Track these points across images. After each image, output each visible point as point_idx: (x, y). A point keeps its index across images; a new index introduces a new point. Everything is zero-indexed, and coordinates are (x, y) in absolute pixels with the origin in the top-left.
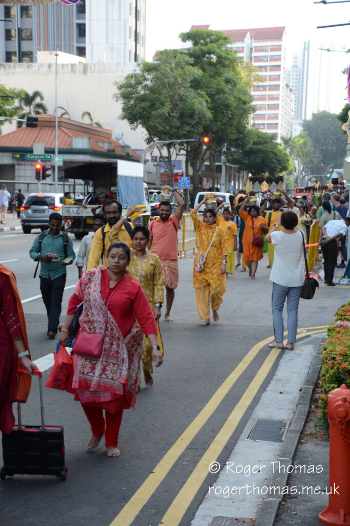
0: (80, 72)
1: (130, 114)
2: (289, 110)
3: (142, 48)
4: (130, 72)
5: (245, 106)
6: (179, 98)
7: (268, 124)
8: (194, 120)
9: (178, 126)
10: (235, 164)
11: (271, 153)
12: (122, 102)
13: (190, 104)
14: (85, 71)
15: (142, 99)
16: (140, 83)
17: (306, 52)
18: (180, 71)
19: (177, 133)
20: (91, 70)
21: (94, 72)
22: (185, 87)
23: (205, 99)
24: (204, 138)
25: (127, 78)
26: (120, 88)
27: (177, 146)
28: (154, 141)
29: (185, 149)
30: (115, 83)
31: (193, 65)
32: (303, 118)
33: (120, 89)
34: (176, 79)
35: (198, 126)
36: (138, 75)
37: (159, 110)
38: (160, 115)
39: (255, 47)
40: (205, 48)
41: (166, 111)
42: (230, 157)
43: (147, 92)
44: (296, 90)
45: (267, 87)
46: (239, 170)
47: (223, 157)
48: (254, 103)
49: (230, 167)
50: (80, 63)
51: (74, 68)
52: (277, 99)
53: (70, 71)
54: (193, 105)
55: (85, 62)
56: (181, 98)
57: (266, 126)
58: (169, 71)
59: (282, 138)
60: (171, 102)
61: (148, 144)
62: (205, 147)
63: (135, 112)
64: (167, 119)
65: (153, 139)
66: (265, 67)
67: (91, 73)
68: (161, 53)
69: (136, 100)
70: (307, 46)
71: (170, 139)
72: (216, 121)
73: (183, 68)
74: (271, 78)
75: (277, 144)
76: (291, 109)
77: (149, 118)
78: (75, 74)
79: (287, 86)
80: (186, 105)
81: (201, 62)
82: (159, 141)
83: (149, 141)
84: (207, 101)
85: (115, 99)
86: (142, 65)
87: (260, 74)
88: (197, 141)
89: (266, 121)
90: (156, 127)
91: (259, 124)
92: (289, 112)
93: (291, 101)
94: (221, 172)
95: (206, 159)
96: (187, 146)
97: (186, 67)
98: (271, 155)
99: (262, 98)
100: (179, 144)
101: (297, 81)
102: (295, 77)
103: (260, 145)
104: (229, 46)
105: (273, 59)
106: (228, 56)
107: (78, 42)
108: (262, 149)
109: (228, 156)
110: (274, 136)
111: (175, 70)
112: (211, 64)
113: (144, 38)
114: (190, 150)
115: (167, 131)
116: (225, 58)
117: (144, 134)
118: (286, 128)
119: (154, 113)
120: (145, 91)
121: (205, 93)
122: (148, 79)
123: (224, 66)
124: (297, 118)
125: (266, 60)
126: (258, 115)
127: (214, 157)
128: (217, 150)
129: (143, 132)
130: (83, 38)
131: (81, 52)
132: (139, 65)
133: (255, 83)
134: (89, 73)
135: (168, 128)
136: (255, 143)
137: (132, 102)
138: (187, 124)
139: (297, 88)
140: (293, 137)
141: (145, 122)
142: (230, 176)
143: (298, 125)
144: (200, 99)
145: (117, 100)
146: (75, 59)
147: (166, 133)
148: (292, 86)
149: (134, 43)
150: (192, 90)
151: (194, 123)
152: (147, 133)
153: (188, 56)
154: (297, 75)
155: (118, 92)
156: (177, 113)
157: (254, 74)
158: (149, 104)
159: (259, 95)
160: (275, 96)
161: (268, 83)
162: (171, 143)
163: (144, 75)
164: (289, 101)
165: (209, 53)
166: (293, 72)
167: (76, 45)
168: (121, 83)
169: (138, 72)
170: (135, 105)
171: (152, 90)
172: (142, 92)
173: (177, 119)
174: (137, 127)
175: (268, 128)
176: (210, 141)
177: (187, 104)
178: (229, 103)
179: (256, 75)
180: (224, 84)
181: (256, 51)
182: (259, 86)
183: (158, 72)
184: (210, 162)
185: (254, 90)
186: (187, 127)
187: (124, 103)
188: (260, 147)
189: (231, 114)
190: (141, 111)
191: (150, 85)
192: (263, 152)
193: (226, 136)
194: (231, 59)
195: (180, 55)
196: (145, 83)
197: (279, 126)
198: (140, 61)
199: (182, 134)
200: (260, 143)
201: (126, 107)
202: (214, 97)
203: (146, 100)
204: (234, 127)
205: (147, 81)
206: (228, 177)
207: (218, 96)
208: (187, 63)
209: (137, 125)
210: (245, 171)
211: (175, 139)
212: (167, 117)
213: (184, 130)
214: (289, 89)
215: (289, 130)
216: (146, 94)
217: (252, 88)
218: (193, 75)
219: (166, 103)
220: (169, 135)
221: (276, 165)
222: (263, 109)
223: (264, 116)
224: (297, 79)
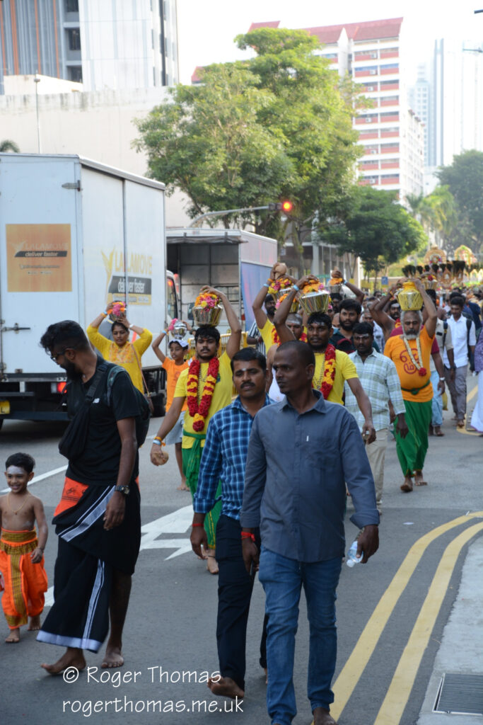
0: (75, 107)
1: (161, 170)
2: (415, 152)
3: (173, 63)
4: (159, 103)
5: (346, 149)
6: (239, 141)
7: (383, 176)
8: (265, 175)
9: (239, 186)
10: (334, 243)
11: (389, 223)
12: (147, 151)
13: (257, 149)
14: (83, 105)
15: (181, 145)
16: (175, 120)
17: (439, 57)
18: (238, 98)
19: (239, 197)
20: (92, 102)
21: (98, 105)
22: (248, 123)
23: (281, 142)
24: (283, 204)
25: (153, 113)
26: (143, 128)
27: (240, 219)
28: (202, 213)
29: (253, 222)
30: (135, 121)
31: (259, 87)
32: (439, 163)
33: (143, 131)
34: (234, 110)
35: (274, 186)
36: (170, 106)
37: (209, 163)
39: (356, 53)
40: (277, 59)
41: (220, 164)
42: (325, 233)
43: (187, 134)
44: (425, 119)
45: (379, 117)
46: (341, 252)
47: (314, 233)
48: (360, 143)
49: (326, 249)
50: (74, 91)
51: (65, 100)
52: (396, 134)
53: (59, 105)
54: (260, 151)
55: (81, 91)
56: (243, 140)
57: (380, 179)
58: (220, 98)
59: (407, 198)
60: (227, 147)
61: (192, 217)
62: (284, 219)
63: (168, 167)
64: (221, 178)
65: (200, 209)
66: (374, 84)
67: (93, 107)
68: (207, 69)
69: (168, 148)
70: (439, 47)
71: (228, 207)
72: (301, 176)
73: (243, 93)
74: (385, 102)
75: (399, 206)
76: (418, 150)
77: (193, 175)
78: (67, 110)
79: (411, 113)
80: (251, 152)
81: (272, 81)
82: (209, 213)
83: (194, 212)
84: (285, 144)
85: (136, 148)
86: (176, 92)
87: (367, 95)
88: (272, 208)
89: (380, 172)
90: (204, 191)
91: (369, 177)
92: (415, 155)
93: (419, 137)
94: (311, 257)
95: (287, 238)
96: (257, 218)
97: (249, 90)
98: (392, 226)
99: (372, 134)
100: (243, 215)
101: (427, 104)
102: (422, 98)
103: (373, 210)
104: (316, 52)
105: (386, 70)
106: (316, 69)
107: (68, 58)
108: (376, 217)
109: (322, 231)
110: (394, 195)
111: (230, 97)
112: (286, 83)
113: (176, 46)
114: (261, 225)
115: (222, 196)
116: (311, 73)
117: (184, 203)
118: (412, 181)
119: (200, 167)
120: (184, 132)
121: (281, 130)
122: (188, 113)
123: (309, 86)
124: (429, 164)
125: (374, 72)
126: (365, 162)
127: (299, 233)
128: (305, 222)
129: (183, 199)
130: (76, 52)
131: (75, 74)
132: (171, 91)
133: (361, 112)
134: (89, 108)
135: (224, 191)
136: (364, 208)
137: (163, 151)
138: (254, 182)
139: (427, 116)
140: (424, 195)
141: (185, 181)
142: (327, 262)
143: (431, 176)
144: (275, 141)
145: (138, 150)
146: (66, 86)
147: (220, 199)
148: (419, 113)
149: (160, 56)
150: (260, 127)
151: (266, 179)
152: (190, 199)
153: (251, 72)
154: (425, 95)
155: (139, 136)
156: (237, 165)
157: (357, 96)
158: (191, 153)
159: (366, 131)
160: (393, 131)
161: (379, 110)
162: (230, 214)
163: (180, 107)
164: (415, 137)
165: (284, 66)
166: (419, 90)
167: (65, 63)
168: (145, 121)
169: (171, 101)
170: (168, 156)
171: (195, 130)
172: (179, 135)
173: (238, 175)
174: (173, 191)
175: (384, 182)
176: (293, 208)
177: (253, 149)
178: (320, 145)
179: (360, 97)
180: (312, 115)
181: (357, 59)
182: (365, 116)
183: (204, 101)
184: (293, 242)
185: (357, 123)
186: (255, 187)
187: (150, 154)
188: (373, 213)
189: (326, 163)
190: (180, 165)
191: (190, 122)
192: (377, 222)
193: (319, 198)
194: (320, 73)
195: (238, 71)
196: (184, 118)
197: (401, 178)
198: (172, 85)
199: (248, 198)
200: (372, 207)
201: (153, 160)
202: (294, 137)
203: (186, 146)
204: (330, 183)
205: (186, 116)
206: (324, 264)
207: (301, 134)
208: (249, 84)
209: (173, 188)
210: (350, 254)
211: (235, 207)
212: (222, 173)
213: (250, 192)
214: (413, 119)
215: (418, 184)
216: (185, 136)
217: (354, 119)
218: (261, 103)
219: (220, 149)
220: (226, 202)
221: (399, 241)
222: (373, 152)
223: (376, 163)
224: (425, 101)
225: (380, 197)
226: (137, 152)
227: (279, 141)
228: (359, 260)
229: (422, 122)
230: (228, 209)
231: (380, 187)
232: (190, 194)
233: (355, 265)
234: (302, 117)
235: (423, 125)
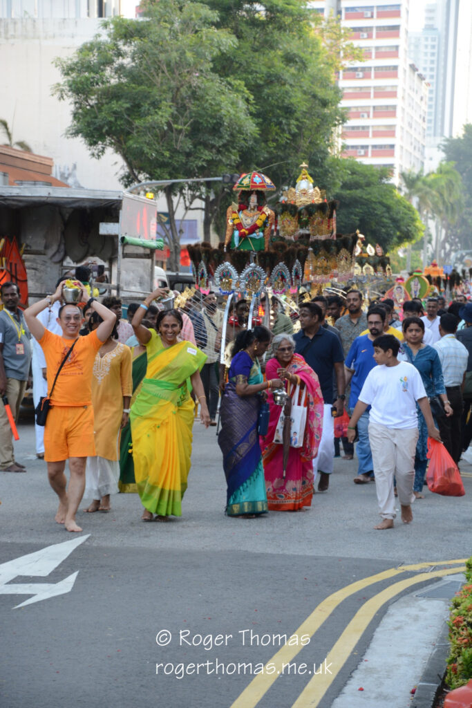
1: (89, 124)
2: (417, 118)
4: (89, 39)
5: (326, 111)
6: (189, 93)
7: (374, 146)
8: (221, 138)
9: (188, 150)
11: (378, 206)
12: (72, 100)
13: (211, 104)
15: (114, 94)
16: (109, 62)
18: (190, 38)
19: (186, 164)
20: (6, 32)
21: (13, 37)
22: (201, 71)
23: (243, 97)
25: (81, 51)
26: (68, 71)
27: (187, 192)
28: (140, 182)
29: (204, 197)
30: (58, 62)
31: (217, 25)
32: (446, 134)
33: (67, 74)
34: (183, 54)
35: (230, 152)
36: (104, 44)
37: (149, 118)
38: (151, 128)
41: (164, 120)
43: (124, 80)
44: (431, 77)
45: (373, 72)
48: (343, 104)
52: (393, 94)
54: (216, 108)
56: (194, 93)
57: (370, 149)
58: (168, 38)
59: (403, 175)
60: (173, 100)
61: (126, 186)
63: (98, 121)
64: (164, 136)
65: (136, 177)
66: (368, 30)
67: (7, 38)
69: (100, 97)
71: (172, 176)
72: (266, 141)
73: (196, 32)
74: (381, 54)
75: (393, 186)
76: (420, 116)
77: (129, 133)
79: (413, 68)
80: (204, 109)
81: (235, 18)
82: (148, 181)
83: (129, 180)
84: (247, 100)
85: (58, 94)
86: (112, 26)
87: (356, 43)
88: (226, 180)
89: (370, 141)
90: (142, 153)
91: (356, 147)
92: (416, 122)
93: (422, 99)
96: (208, 192)
97: (204, 29)
98: (380, 210)
99: (362, 93)
100: (190, 188)
101: (435, 58)
102: (429, 50)
103: (357, 189)
105: (384, 12)
108: (361, 198)
110: (386, 171)
111: (180, 36)
112: (254, 23)
114: (213, 200)
115: (166, 160)
116: (283, 12)
117: (118, 167)
118: (411, 154)
119: (137, 123)
120: (119, 77)
121: (243, 83)
122: (126, 53)
123: (282, 28)
124: (435, 135)
125: (369, 14)
126: (353, 128)
129: (116, 163)
132: (106, 25)
133: (348, 64)
135: (167, 154)
136: (346, 186)
137: (93, 101)
138: (206, 146)
139: (434, 73)
140: (424, 173)
141: (119, 141)
143: (436, 149)
144: (233, 96)
145: (62, 97)
147: (163, 165)
148: (425, 69)
150: (216, 77)
151: (221, 143)
152: (125, 164)
154: (433, 47)
155: (62, 80)
156: (185, 124)
157: (343, 43)
158: (128, 105)
159: (355, 88)
160: (389, 89)
161: (373, 63)
162: (173, 184)
163: (116, 45)
164: (417, 100)
166: (426, 39)
168: (70, 62)
170: (99, 106)
171: (134, 77)
172: (114, 81)
173: (186, 136)
174: (103, 151)
175: (374, 155)
177: (207, 105)
178: (292, 104)
179: (347, 46)
180: (283, 65)
182: (355, 69)
183: (146, 40)
185: (345, 78)
186: (206, 152)
187: (76, 103)
188: (358, 193)
189: (298, 127)
190: (113, 119)
191: (129, 66)
192: (362, 204)
193: (288, 170)
194: (295, 12)
196: (119, 61)
197: (397, 150)
198: (108, 17)
199: (197, 166)
200: (356, 185)
201: (80, 111)
202: (260, 92)
203: (122, 96)
204: (302, 152)
205: (124, 58)
207: (269, 89)
208: (205, 22)
209: (104, 148)
211: (181, 176)
212: (165, 132)
213: (201, 158)
214: (416, 76)
215: (418, 159)
216: (122, 83)
217: (341, 72)
218: (218, 47)
219: (164, 102)
220: (170, 169)
221: (389, 229)
222: (363, 116)
223: (366, 130)
224: (433, 54)
225: (367, 173)
226: (60, 99)
227: (240, 97)
230: (171, 179)
231: (368, 161)
232: (125, 157)
234: (269, 68)
235: (428, 84)
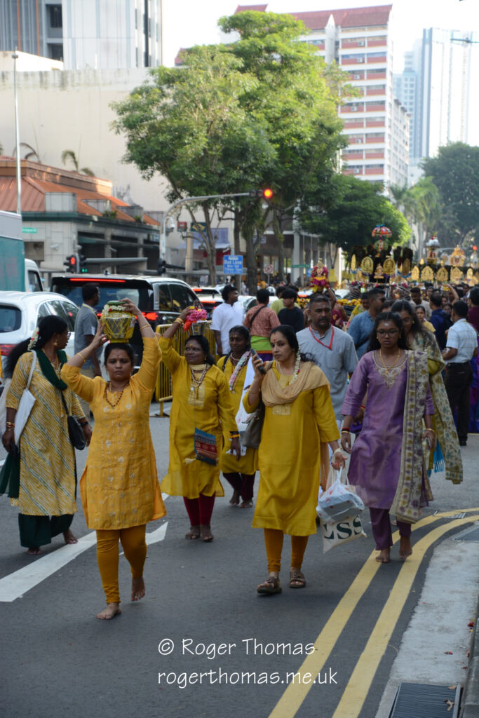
0: (54, 85)
1: (140, 153)
2: (401, 142)
3: (156, 43)
4: (139, 84)
5: (330, 138)
6: (221, 125)
7: (367, 166)
8: (246, 161)
9: (220, 172)
10: (316, 233)
11: (373, 213)
12: (126, 133)
13: (238, 134)
14: (63, 84)
15: (160, 128)
16: (155, 102)
17: (427, 47)
18: (221, 81)
19: (219, 182)
20: (73, 81)
21: (78, 84)
22: (230, 108)
23: (264, 127)
24: (264, 191)
25: (132, 94)
26: (122, 111)
27: (219, 205)
28: (182, 198)
29: (233, 209)
30: (114, 104)
31: (242, 70)
32: (424, 154)
33: (121, 113)
34: (215, 93)
35: (254, 172)
36: (151, 88)
37: (189, 147)
39: (343, 40)
40: (262, 44)
41: (201, 148)
42: (307, 222)
43: (167, 117)
44: (411, 110)
45: (365, 106)
46: (323, 242)
47: (295, 222)
48: (345, 132)
49: (308, 238)
50: (54, 70)
51: (44, 78)
52: (382, 124)
53: (39, 83)
54: (242, 137)
55: (62, 69)
56: (225, 125)
57: (364, 169)
58: (202, 82)
59: (392, 189)
60: (208, 131)
61: (171, 202)
62: (265, 206)
63: (148, 151)
64: (200, 160)
65: (179, 194)
66: (361, 73)
67: (73, 86)
68: (190, 51)
69: (149, 130)
70: (427, 36)
71: (208, 193)
72: (283, 163)
73: (225, 76)
74: (371, 91)
75: (383, 197)
76: (404, 141)
77: (172, 159)
78: (46, 88)
79: (397, 102)
80: (232, 137)
81: (256, 65)
82: (189, 198)
83: (173, 197)
84: (267, 129)
85: (115, 129)
86: (157, 74)
87: (354, 83)
88: (253, 195)
89: (364, 162)
90: (183, 175)
91: (353, 167)
92: (401, 146)
93: (405, 127)
94: (292, 246)
95: (268, 226)
96: (237, 205)
97: (232, 74)
98: (374, 217)
99: (357, 124)
100: (223, 201)
101: (413, 95)
102: (409, 88)
103: (355, 200)
104: (302, 38)
105: (373, 58)
106: (300, 55)
107: (49, 36)
108: (360, 207)
109: (303, 220)
111: (212, 80)
112: (271, 68)
113: (160, 26)
114: (241, 211)
115: (203, 180)
116: (295, 59)
117: (163, 187)
118: (397, 171)
120: (164, 115)
121: (263, 116)
122: (169, 94)
123: (293, 71)
124: (415, 156)
125: (361, 61)
126: (350, 151)
127: (280, 221)
128: (285, 210)
129: (162, 183)
130: (58, 29)
131: (56, 52)
132: (152, 73)
133: (346, 100)
134: (69, 87)
135: (204, 175)
136: (347, 198)
137: (143, 133)
138: (235, 167)
139: (413, 107)
140: (409, 187)
141: (165, 166)
142: (308, 252)
143: (417, 167)
145: (118, 132)
146: (46, 64)
147: (200, 184)
148: (406, 103)
149: (143, 36)
150: (242, 111)
151: (247, 165)
152: (170, 184)
153: (234, 55)
154: (412, 86)
155: (117, 118)
156: (218, 150)
157: (343, 84)
158: (171, 137)
159: (351, 119)
160: (378, 120)
161: (366, 99)
162: (209, 199)
163: (160, 89)
164: (401, 128)
165: (269, 50)
166: (406, 79)
167: (46, 40)
168: (123, 104)
169: (152, 83)
170: (148, 139)
172: (160, 118)
173: (219, 160)
174: (152, 175)
175: (368, 173)
176: (274, 195)
177: (235, 134)
179: (346, 86)
180: (295, 101)
181: (346, 46)
182: (350, 104)
183: (185, 84)
184: (274, 231)
185: (343, 111)
186: (235, 172)
187: (129, 136)
188: (357, 203)
189: (308, 151)
190: (159, 148)
191: (171, 105)
192: (360, 212)
193: (301, 186)
194: (305, 58)
195: (221, 54)
196: (164, 101)
197: (386, 170)
198: (154, 66)
199: (227, 184)
200: (355, 197)
201: (133, 142)
202: (277, 123)
203: (166, 130)
204: (313, 171)
205: (167, 99)
206: (304, 253)
207: (284, 120)
208: (232, 67)
209: (152, 172)
210: (332, 245)
211: (215, 193)
212: (203, 157)
213: (231, 177)
214: (400, 109)
215: (402, 175)
216: (166, 119)
217: (339, 107)
218: (244, 87)
219: (200, 133)
220: (206, 187)
222: (358, 142)
223: (360, 153)
224: (412, 91)
225: (364, 187)
226: (116, 134)
227: (262, 127)
228: (340, 250)
229: (408, 112)
230: (207, 195)
231: (364, 178)
232: (170, 178)
233: (336, 256)
234: (285, 103)
